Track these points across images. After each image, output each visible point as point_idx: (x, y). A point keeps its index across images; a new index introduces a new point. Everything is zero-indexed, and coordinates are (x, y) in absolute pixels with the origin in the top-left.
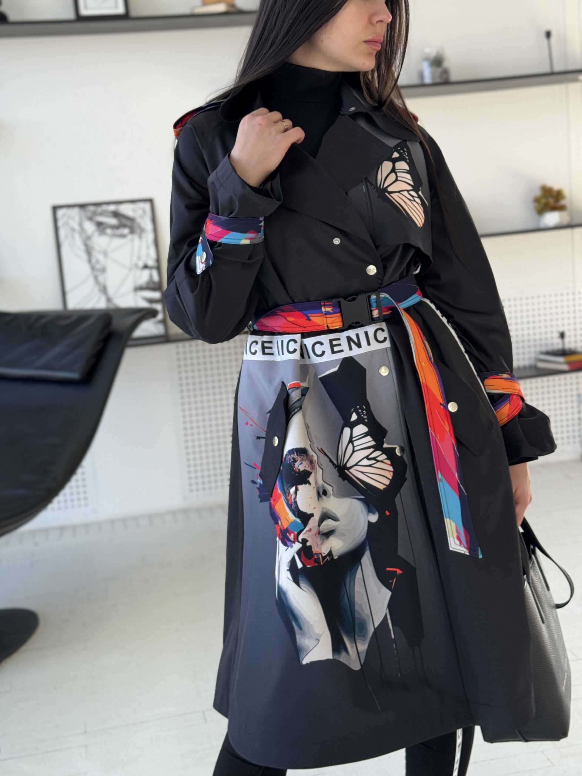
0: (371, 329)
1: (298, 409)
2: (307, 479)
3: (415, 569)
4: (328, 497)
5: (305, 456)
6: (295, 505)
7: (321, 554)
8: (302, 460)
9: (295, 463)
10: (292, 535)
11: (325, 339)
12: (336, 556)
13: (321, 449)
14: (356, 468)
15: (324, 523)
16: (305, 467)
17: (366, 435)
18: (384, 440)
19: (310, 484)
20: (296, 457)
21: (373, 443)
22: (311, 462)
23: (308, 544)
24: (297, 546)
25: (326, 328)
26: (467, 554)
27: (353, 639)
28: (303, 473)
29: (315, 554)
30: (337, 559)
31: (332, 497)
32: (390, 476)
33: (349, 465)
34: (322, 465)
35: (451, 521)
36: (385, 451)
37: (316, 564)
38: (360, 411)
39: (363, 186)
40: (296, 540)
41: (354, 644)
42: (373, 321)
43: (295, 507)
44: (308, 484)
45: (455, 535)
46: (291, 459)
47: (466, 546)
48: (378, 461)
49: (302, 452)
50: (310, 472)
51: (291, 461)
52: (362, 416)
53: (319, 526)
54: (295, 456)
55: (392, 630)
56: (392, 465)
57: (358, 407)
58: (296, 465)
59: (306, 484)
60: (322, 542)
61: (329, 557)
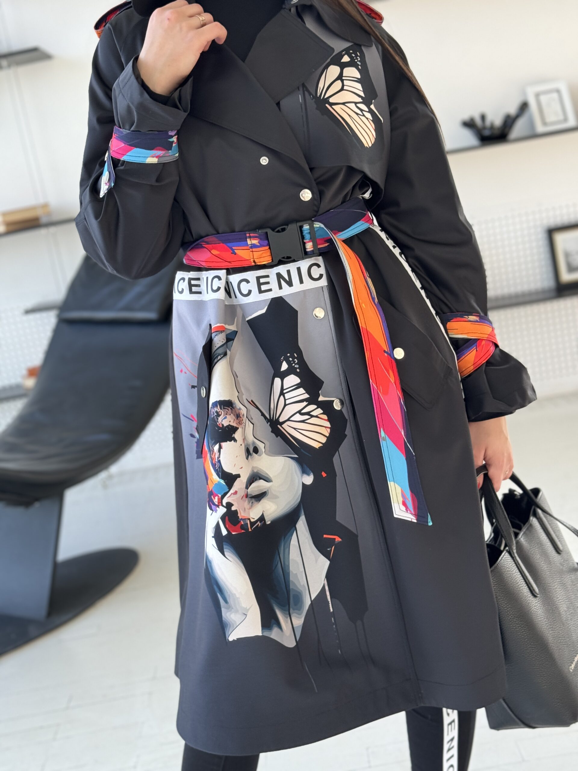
0: (304, 265)
1: (222, 356)
2: (232, 435)
3: (357, 536)
4: (260, 455)
5: (230, 409)
6: (219, 465)
7: (249, 519)
8: (227, 414)
9: (218, 418)
10: (216, 498)
11: (251, 275)
12: (268, 521)
13: (252, 401)
14: (288, 423)
15: (253, 485)
16: (230, 421)
17: (298, 386)
18: (320, 392)
19: (235, 440)
20: (220, 410)
21: (307, 396)
22: (238, 416)
23: (233, 508)
24: (222, 510)
25: (253, 264)
26: (415, 521)
27: (288, 613)
28: (227, 429)
29: (242, 519)
30: (269, 524)
31: (264, 455)
32: (327, 432)
33: (281, 420)
34: (252, 419)
35: (396, 484)
36: (321, 405)
37: (243, 531)
38: (291, 359)
39: (300, 96)
40: (220, 504)
41: (289, 618)
42: (306, 255)
43: (219, 467)
44: (233, 441)
45: (401, 500)
46: (215, 413)
47: (413, 513)
48: (312, 416)
49: (227, 404)
50: (236, 427)
51: (214, 415)
52: (293, 365)
53: (247, 488)
54: (218, 409)
55: (330, 602)
56: (329, 420)
57: (289, 355)
58: (220, 419)
59: (230, 441)
60: (252, 506)
61: (260, 522)
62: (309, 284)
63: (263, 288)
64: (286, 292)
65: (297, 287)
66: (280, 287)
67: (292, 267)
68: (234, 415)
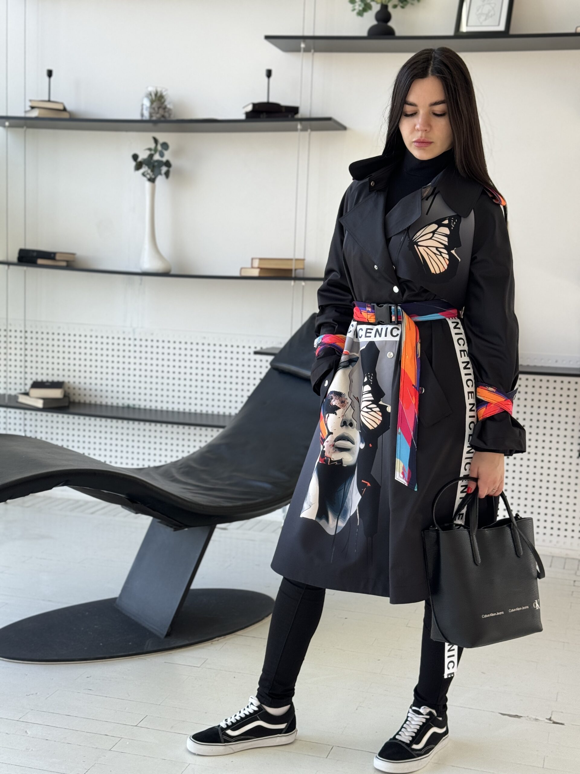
1: (345, 367)
9: (331, 400)
12: (344, 465)
15: (340, 442)
17: (369, 392)
20: (333, 396)
22: (343, 402)
27: (336, 516)
31: (355, 429)
32: (379, 422)
39: (403, 237)
41: (337, 520)
46: (331, 397)
50: (339, 407)
53: (336, 441)
60: (334, 452)
61: (338, 463)
62: (390, 338)
63: (368, 335)
64: (377, 339)
65: (383, 338)
66: (375, 336)
67: (384, 327)
68: (340, 401)
